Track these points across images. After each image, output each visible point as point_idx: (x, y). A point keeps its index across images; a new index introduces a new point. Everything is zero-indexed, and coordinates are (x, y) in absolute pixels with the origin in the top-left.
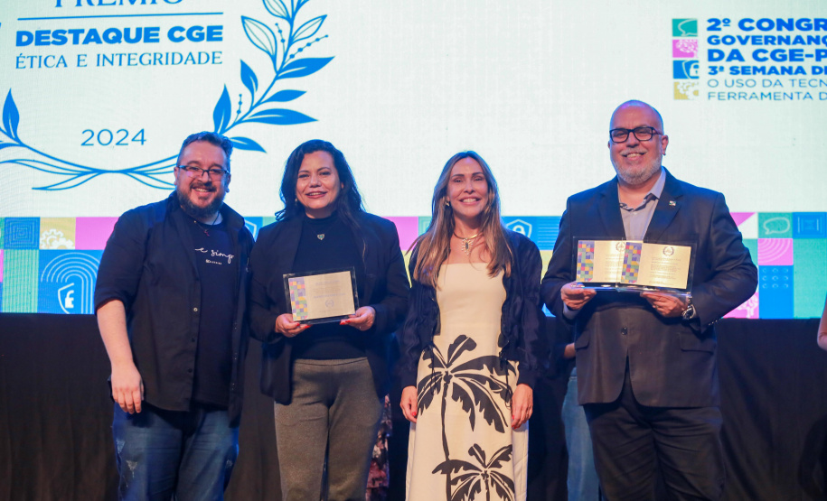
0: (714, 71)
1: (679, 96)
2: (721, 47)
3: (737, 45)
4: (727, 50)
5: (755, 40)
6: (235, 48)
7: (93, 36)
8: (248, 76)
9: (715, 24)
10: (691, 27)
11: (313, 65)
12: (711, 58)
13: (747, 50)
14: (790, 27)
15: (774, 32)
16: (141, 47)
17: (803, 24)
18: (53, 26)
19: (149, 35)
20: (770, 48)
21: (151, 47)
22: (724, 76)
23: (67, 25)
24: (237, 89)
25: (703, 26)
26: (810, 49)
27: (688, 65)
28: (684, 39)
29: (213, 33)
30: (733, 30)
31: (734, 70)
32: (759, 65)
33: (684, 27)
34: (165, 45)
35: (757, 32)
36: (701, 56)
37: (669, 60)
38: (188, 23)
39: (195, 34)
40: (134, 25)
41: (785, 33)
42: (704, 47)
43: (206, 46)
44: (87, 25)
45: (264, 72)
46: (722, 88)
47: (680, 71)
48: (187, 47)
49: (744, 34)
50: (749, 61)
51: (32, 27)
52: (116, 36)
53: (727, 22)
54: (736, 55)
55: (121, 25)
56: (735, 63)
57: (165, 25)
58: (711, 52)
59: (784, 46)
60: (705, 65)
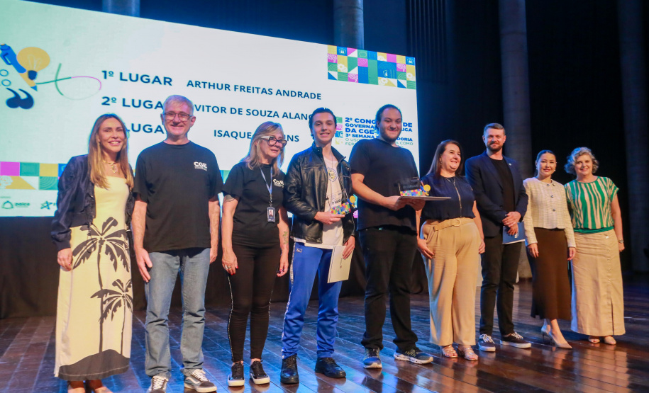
0: (347, 135)
2: (349, 127)
3: (354, 127)
4: (351, 129)
5: (360, 126)
9: (348, 120)
10: (340, 120)
12: (346, 131)
13: (357, 129)
14: (370, 122)
15: (365, 124)
20: (364, 129)
22: (351, 137)
25: (344, 120)
27: (340, 133)
28: (338, 123)
30: (353, 122)
31: (353, 136)
32: (361, 134)
33: (338, 119)
35: (360, 123)
36: (344, 130)
41: (368, 124)
42: (344, 127)
46: (349, 141)
47: (337, 134)
49: (356, 124)
50: (358, 133)
53: (351, 119)
54: (354, 130)
56: (354, 133)
58: (346, 129)
59: (368, 129)
60: (345, 133)
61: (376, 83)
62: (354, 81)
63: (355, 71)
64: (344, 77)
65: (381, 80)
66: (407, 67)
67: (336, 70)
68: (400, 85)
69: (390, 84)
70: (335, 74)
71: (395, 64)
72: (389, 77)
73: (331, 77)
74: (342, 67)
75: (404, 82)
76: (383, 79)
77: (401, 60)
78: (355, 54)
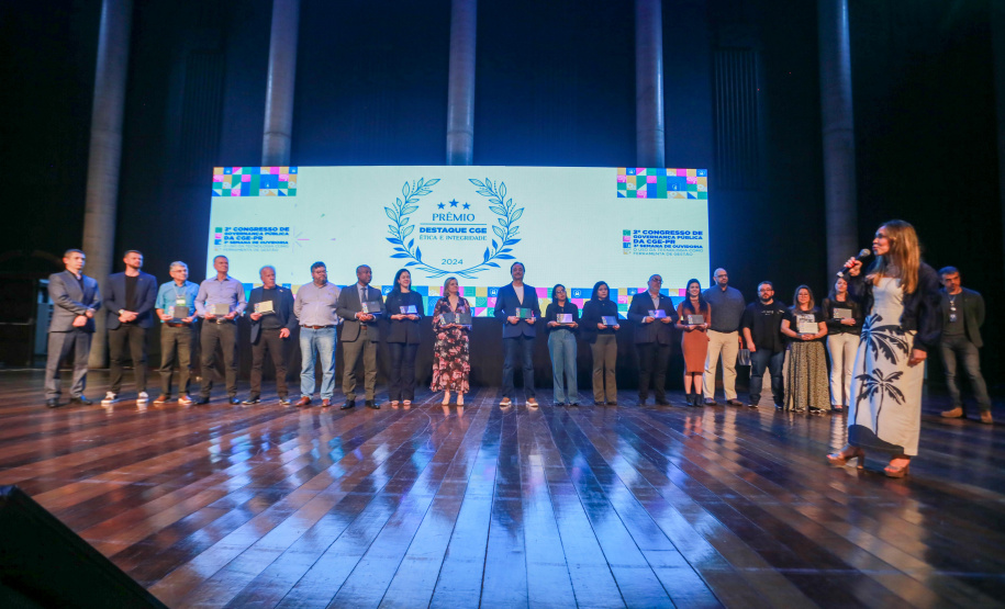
0: (635, 246)
1: (625, 253)
2: (638, 239)
3: (642, 238)
5: (648, 237)
6: (490, 235)
7: (445, 230)
8: (495, 244)
9: (636, 232)
10: (629, 233)
11: (515, 241)
12: (634, 242)
13: (645, 240)
14: (658, 233)
15: (653, 235)
16: (461, 234)
17: (662, 232)
18: (432, 226)
19: (463, 230)
20: (652, 239)
21: (464, 234)
22: (639, 247)
23: (437, 226)
24: (491, 248)
25: (632, 232)
26: (664, 240)
27: (628, 244)
28: (626, 236)
29: (484, 231)
30: (641, 234)
31: (641, 246)
32: (649, 244)
33: (626, 233)
34: (468, 234)
35: (648, 234)
36: (632, 241)
37: (622, 242)
38: (476, 227)
39: (478, 231)
40: (458, 227)
41: (656, 235)
42: (632, 239)
43: (481, 234)
44: (443, 227)
45: (500, 243)
46: (638, 251)
47: (625, 246)
48: (475, 234)
49: (644, 235)
50: (646, 243)
51: (425, 227)
52: (453, 230)
53: (639, 231)
54: (642, 241)
55: (454, 227)
56: (642, 244)
57: (468, 227)
58: (634, 240)
59: (656, 239)
60: (633, 244)
61: (665, 197)
62: (642, 197)
63: (644, 188)
64: (633, 194)
65: (670, 193)
66: (699, 179)
67: (624, 188)
68: (690, 197)
69: (680, 197)
70: (624, 193)
71: (685, 177)
72: (678, 190)
73: (620, 195)
74: (631, 186)
75: (694, 194)
76: (671, 193)
77: (691, 173)
78: (644, 172)
